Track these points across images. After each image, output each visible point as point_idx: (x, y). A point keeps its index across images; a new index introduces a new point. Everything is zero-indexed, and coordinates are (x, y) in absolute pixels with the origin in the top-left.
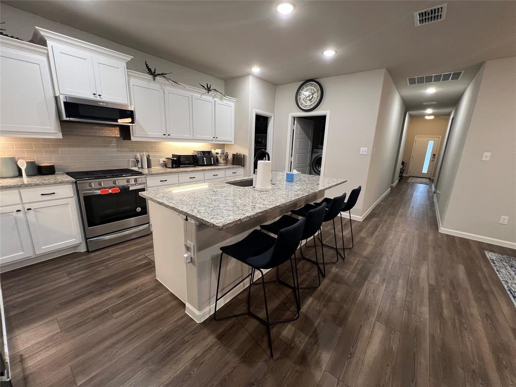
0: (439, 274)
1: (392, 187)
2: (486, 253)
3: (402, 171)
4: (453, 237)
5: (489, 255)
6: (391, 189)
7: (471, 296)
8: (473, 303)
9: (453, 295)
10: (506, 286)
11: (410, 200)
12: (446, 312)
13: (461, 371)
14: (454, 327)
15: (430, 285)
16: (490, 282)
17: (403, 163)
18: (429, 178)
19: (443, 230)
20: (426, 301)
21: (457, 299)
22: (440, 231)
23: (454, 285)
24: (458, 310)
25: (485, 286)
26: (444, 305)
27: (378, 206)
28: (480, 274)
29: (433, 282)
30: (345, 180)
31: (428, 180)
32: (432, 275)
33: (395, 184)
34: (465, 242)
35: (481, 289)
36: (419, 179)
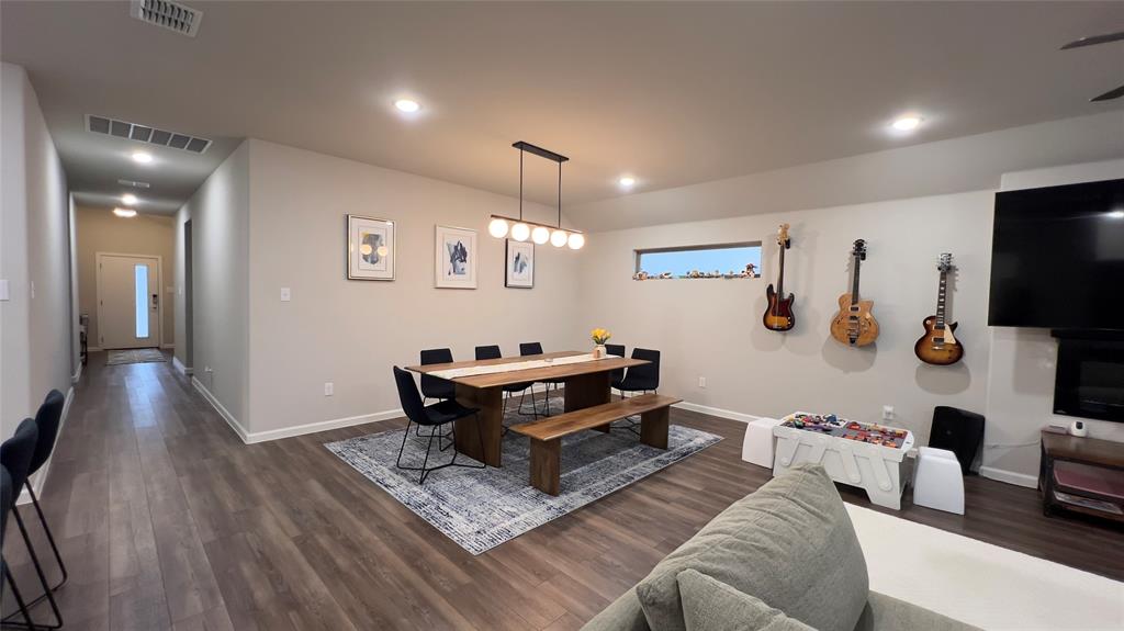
0: (295, 513)
1: (73, 384)
2: (326, 445)
4: (273, 443)
5: (334, 447)
6: (75, 391)
7: (352, 517)
8: (359, 524)
9: (332, 532)
10: (371, 478)
12: (342, 562)
13: (405, 620)
14: (363, 573)
15: (296, 540)
16: (355, 482)
17: (81, 321)
20: (307, 568)
21: (339, 533)
22: (248, 442)
23: (323, 515)
24: (352, 547)
25: (354, 492)
26: (332, 553)
28: (339, 480)
29: (296, 532)
31: (157, 352)
32: (286, 521)
33: (77, 376)
34: (292, 442)
35: (353, 499)
36: (135, 354)
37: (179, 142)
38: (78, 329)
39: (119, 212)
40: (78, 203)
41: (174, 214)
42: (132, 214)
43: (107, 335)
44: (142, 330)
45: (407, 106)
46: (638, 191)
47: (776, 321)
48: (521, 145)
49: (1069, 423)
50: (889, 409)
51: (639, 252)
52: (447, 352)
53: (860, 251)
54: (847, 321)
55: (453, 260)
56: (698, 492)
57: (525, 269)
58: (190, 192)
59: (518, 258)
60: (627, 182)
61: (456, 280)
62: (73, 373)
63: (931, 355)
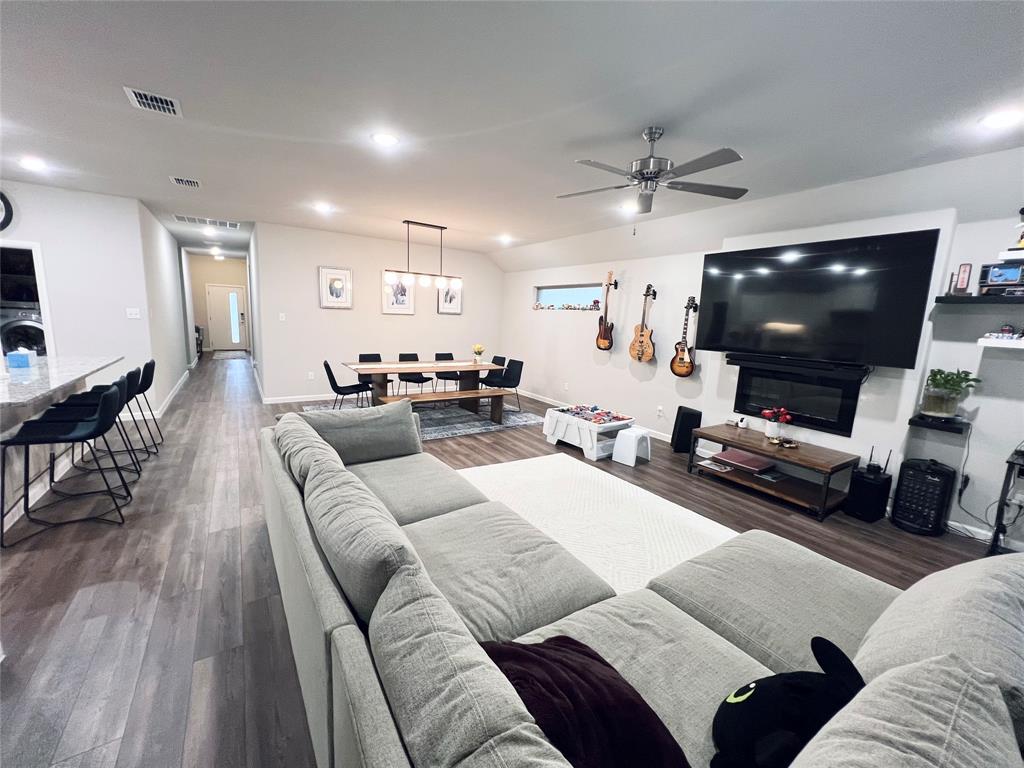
1: (190, 370)
3: (199, 344)
4: (278, 404)
6: (190, 373)
11: (224, 380)
17: (197, 330)
18: (246, 350)
19: (267, 400)
22: (264, 402)
27: (177, 397)
30: (120, 357)
31: (243, 353)
33: (193, 364)
36: (231, 354)
37: (223, 224)
38: (193, 336)
39: (217, 258)
40: (188, 253)
41: (245, 258)
42: (222, 258)
43: (214, 341)
44: (236, 339)
45: (323, 208)
46: (515, 245)
47: (604, 343)
48: (408, 222)
49: (738, 417)
50: (660, 408)
51: (539, 288)
52: (378, 355)
53: (651, 293)
54: (638, 344)
55: (395, 295)
56: (488, 444)
57: (454, 301)
58: (245, 247)
59: (447, 293)
60: (506, 239)
61: (397, 309)
62: (189, 362)
63: (678, 370)
